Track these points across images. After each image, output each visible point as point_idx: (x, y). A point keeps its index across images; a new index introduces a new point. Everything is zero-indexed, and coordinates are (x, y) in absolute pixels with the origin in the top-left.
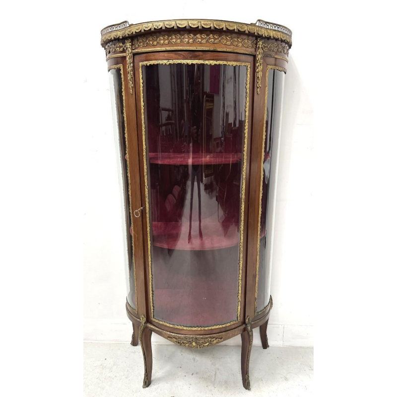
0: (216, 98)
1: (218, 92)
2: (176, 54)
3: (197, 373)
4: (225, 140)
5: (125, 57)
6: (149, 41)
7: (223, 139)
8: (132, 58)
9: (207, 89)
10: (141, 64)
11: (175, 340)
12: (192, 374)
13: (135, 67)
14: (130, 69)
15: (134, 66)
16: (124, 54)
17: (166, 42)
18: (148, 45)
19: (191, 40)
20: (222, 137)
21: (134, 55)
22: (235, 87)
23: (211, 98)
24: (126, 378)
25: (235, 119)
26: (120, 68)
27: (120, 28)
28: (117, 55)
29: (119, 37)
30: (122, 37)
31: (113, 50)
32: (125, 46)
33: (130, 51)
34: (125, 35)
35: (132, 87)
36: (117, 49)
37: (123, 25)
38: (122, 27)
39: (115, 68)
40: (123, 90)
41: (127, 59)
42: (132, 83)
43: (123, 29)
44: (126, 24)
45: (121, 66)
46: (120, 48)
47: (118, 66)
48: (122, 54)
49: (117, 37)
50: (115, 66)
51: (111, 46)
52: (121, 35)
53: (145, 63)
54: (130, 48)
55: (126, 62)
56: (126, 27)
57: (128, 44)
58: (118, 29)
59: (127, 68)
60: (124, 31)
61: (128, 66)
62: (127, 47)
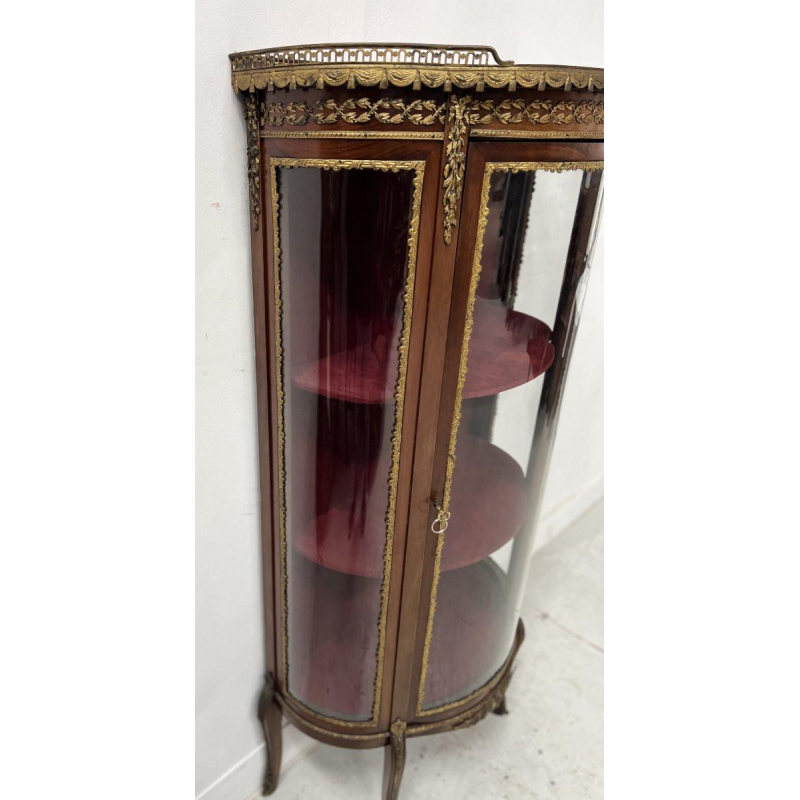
5: (441, 144)
8: (466, 150)
10: (492, 166)
13: (472, 172)
14: (453, 179)
15: (466, 172)
16: (438, 136)
26: (413, 170)
27: (449, 61)
28: (410, 133)
29: (442, 86)
30: (453, 85)
31: (391, 116)
32: (445, 112)
33: (464, 129)
34: (472, 84)
35: (452, 225)
36: (411, 118)
37: (471, 56)
38: (463, 62)
39: (390, 169)
40: (413, 231)
41: (449, 151)
42: (456, 217)
43: (466, 65)
44: (484, 56)
45: (419, 165)
46: (424, 116)
47: (408, 165)
48: (431, 134)
49: (435, 86)
50: (392, 163)
51: (387, 105)
52: (447, 82)
53: (504, 166)
54: (464, 120)
55: (442, 159)
56: (483, 63)
57: (458, 109)
58: (442, 62)
59: (446, 174)
60: (470, 74)
61: (450, 169)
62: (455, 117)
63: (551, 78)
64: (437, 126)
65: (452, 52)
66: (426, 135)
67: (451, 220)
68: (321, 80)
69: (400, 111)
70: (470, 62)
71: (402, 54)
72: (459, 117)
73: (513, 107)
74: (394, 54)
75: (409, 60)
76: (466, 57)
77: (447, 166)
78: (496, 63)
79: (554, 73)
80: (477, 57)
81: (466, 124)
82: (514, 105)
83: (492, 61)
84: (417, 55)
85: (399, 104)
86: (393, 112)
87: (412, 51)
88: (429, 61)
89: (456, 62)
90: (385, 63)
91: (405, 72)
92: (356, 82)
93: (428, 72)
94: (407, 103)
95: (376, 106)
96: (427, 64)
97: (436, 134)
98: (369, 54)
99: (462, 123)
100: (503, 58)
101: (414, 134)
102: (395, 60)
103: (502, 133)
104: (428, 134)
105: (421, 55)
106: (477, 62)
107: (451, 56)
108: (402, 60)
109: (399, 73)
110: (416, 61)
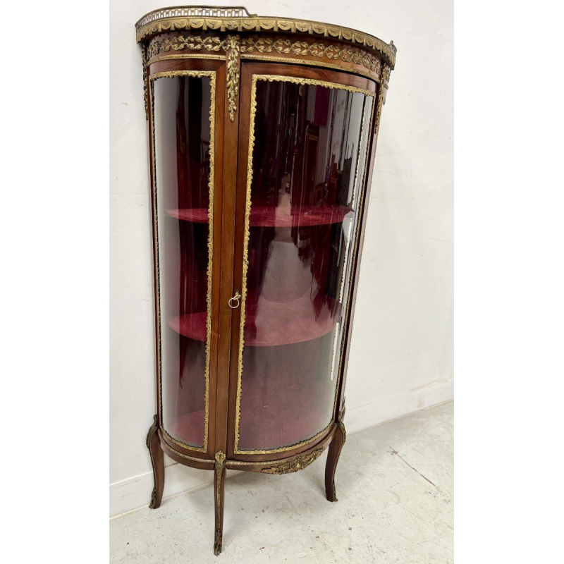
0: (321, 130)
1: (325, 123)
2: (315, 72)
3: (267, 508)
4: (328, 187)
5: (224, 63)
6: (278, 45)
7: (326, 185)
8: (239, 66)
9: (311, 117)
10: (256, 77)
11: (275, 469)
12: (263, 511)
13: (244, 79)
14: (232, 82)
15: (240, 79)
16: (222, 57)
17: (304, 52)
18: (274, 52)
19: (336, 56)
20: (325, 182)
21: (244, 61)
22: (346, 114)
23: (315, 130)
24: (181, 554)
25: (341, 159)
26: (209, 77)
27: (222, 15)
28: (205, 55)
29: (220, 29)
30: (226, 29)
31: (195, 45)
32: (225, 45)
33: (237, 54)
34: (235, 27)
35: (234, 110)
36: (206, 46)
37: (233, 12)
38: (229, 15)
39: (197, 76)
40: (212, 112)
41: (229, 67)
42: (236, 105)
43: (231, 17)
44: (240, 12)
45: (213, 74)
46: (213, 46)
47: (206, 73)
48: (218, 56)
49: (215, 28)
50: (197, 72)
51: (192, 39)
52: (222, 26)
53: (264, 77)
54: (236, 49)
55: (226, 71)
56: (240, 15)
57: (233, 43)
58: (219, 15)
59: (228, 79)
60: (234, 22)
61: (230, 77)
62: (230, 47)
63: (282, 25)
64: (221, 52)
65: (223, 10)
66: (216, 57)
67: (232, 106)
68: (160, 28)
69: (200, 43)
70: (233, 15)
71: (196, 11)
72: (233, 47)
73: (265, 43)
74: (192, 11)
75: (200, 14)
76: (231, 13)
77: (228, 75)
78: (247, 16)
79: (283, 22)
80: (237, 12)
81: (238, 52)
82: (266, 41)
83: (245, 15)
84: (204, 11)
85: (199, 39)
86: (196, 43)
87: (201, 9)
88: (211, 15)
89: (226, 15)
90: (187, 16)
91: (199, 20)
92: (175, 27)
93: (210, 20)
94: (203, 38)
95: (187, 40)
96: (209, 16)
97: (221, 56)
98: (180, 12)
99: (235, 51)
100: (251, 13)
101: (208, 55)
102: (193, 14)
103: (259, 57)
104: (216, 56)
105: (206, 12)
106: (237, 15)
107: (223, 12)
108: (196, 14)
109: (195, 21)
110: (204, 14)
